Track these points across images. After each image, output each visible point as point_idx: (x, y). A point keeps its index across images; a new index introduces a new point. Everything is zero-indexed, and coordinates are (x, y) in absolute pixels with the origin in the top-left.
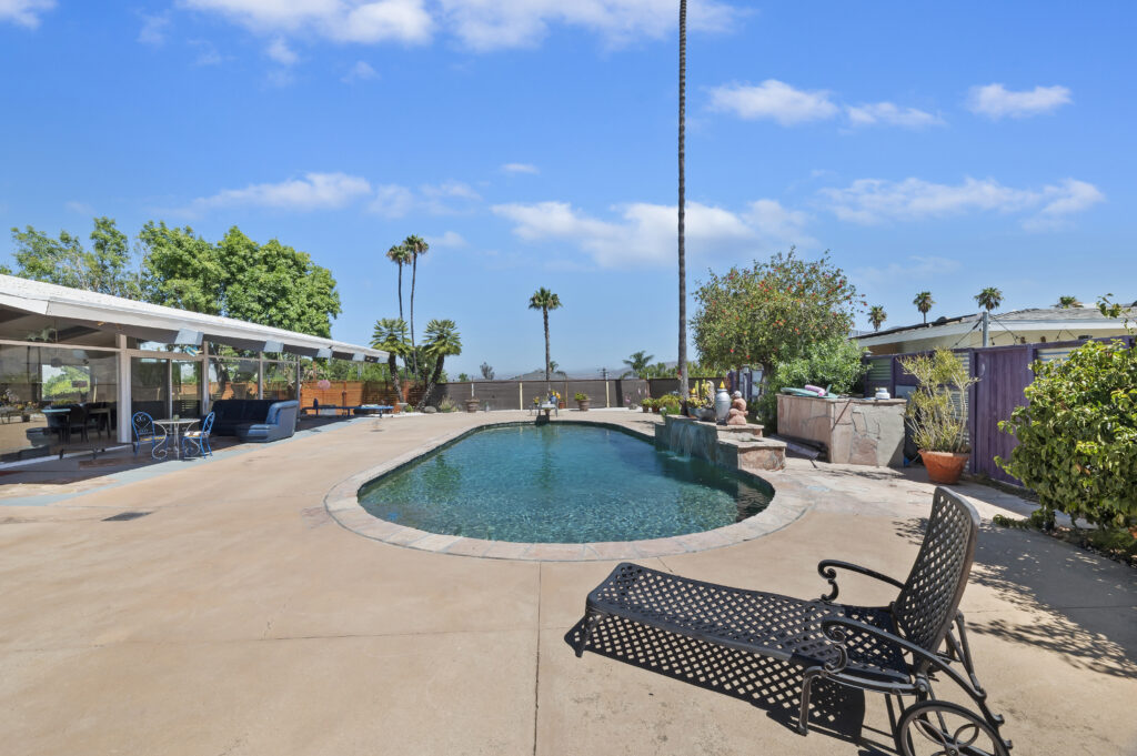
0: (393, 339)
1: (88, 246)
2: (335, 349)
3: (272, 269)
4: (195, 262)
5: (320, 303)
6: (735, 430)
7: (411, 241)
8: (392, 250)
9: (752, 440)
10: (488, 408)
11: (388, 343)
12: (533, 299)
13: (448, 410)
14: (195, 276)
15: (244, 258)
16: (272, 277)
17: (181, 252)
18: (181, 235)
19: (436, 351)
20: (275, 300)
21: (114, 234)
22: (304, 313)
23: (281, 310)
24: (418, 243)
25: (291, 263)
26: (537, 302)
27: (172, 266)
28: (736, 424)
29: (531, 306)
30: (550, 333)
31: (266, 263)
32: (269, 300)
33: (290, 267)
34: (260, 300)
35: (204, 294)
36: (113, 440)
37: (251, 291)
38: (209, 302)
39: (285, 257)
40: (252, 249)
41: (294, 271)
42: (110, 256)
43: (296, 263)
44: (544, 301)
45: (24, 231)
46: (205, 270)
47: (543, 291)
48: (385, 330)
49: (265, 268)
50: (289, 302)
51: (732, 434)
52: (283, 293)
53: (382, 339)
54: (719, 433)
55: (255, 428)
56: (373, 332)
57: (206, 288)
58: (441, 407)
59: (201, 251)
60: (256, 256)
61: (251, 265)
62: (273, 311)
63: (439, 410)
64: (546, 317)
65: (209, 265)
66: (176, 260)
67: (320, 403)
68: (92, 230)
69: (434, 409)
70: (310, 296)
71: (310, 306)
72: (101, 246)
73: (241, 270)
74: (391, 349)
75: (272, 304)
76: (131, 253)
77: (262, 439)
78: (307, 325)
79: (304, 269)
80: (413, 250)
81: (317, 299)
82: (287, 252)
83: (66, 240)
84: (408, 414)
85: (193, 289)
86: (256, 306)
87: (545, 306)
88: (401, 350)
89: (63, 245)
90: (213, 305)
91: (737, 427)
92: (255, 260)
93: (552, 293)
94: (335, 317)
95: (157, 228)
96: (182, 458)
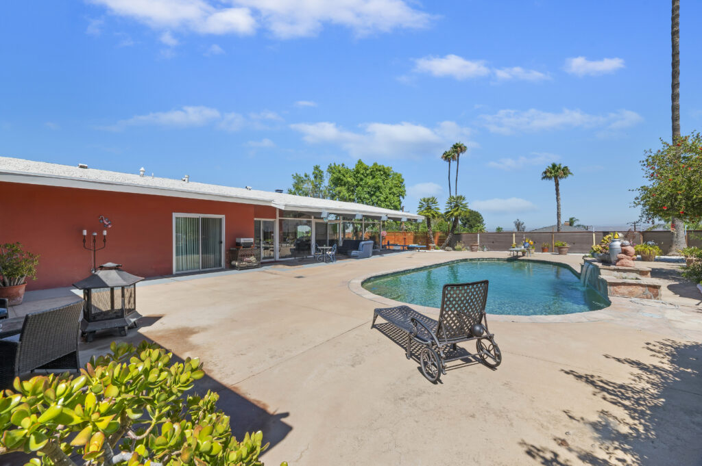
0: (429, 208)
1: (312, 178)
2: (389, 216)
3: (374, 177)
4: (344, 179)
5: (395, 191)
6: (618, 270)
7: (455, 147)
8: (444, 154)
9: (637, 279)
10: (485, 250)
11: (425, 211)
12: (545, 173)
13: (460, 250)
14: (345, 185)
15: (363, 174)
16: (373, 181)
17: (340, 175)
18: (341, 168)
19: (452, 214)
20: (375, 192)
21: (320, 171)
22: (387, 197)
23: (377, 197)
24: (460, 147)
25: (382, 173)
26: (548, 174)
27: (337, 182)
28: (623, 265)
29: (543, 178)
30: (561, 196)
31: (372, 175)
32: (372, 193)
33: (382, 175)
34: (369, 193)
35: (348, 193)
36: (310, 254)
37: (365, 189)
38: (349, 196)
39: (380, 171)
40: (366, 169)
41: (383, 177)
42: (318, 180)
43: (385, 173)
44: (555, 173)
45: (295, 175)
46: (348, 182)
47: (554, 166)
48: (424, 203)
49: (371, 177)
50: (381, 193)
51: (615, 273)
52: (379, 188)
53: (423, 209)
54: (602, 271)
55: (354, 253)
56: (418, 205)
57: (348, 190)
58: (456, 247)
59: (347, 173)
60: (368, 172)
61: (366, 177)
62: (374, 197)
63: (454, 249)
64: (557, 185)
65: (349, 179)
66: (339, 179)
67: (391, 243)
68: (313, 171)
69: (451, 249)
70: (390, 189)
71: (390, 194)
72: (315, 177)
73: (362, 180)
74: (427, 214)
75: (373, 195)
76: (325, 178)
77: (356, 257)
78: (388, 204)
79: (389, 175)
80: (457, 152)
81: (394, 190)
82: (380, 168)
83: (306, 176)
84: (435, 251)
85: (344, 191)
86: (367, 196)
87: (556, 177)
88: (433, 214)
89: (305, 178)
90: (351, 197)
91: (624, 268)
92: (367, 175)
93: (562, 166)
94: (403, 198)
95: (333, 166)
96: (326, 262)
